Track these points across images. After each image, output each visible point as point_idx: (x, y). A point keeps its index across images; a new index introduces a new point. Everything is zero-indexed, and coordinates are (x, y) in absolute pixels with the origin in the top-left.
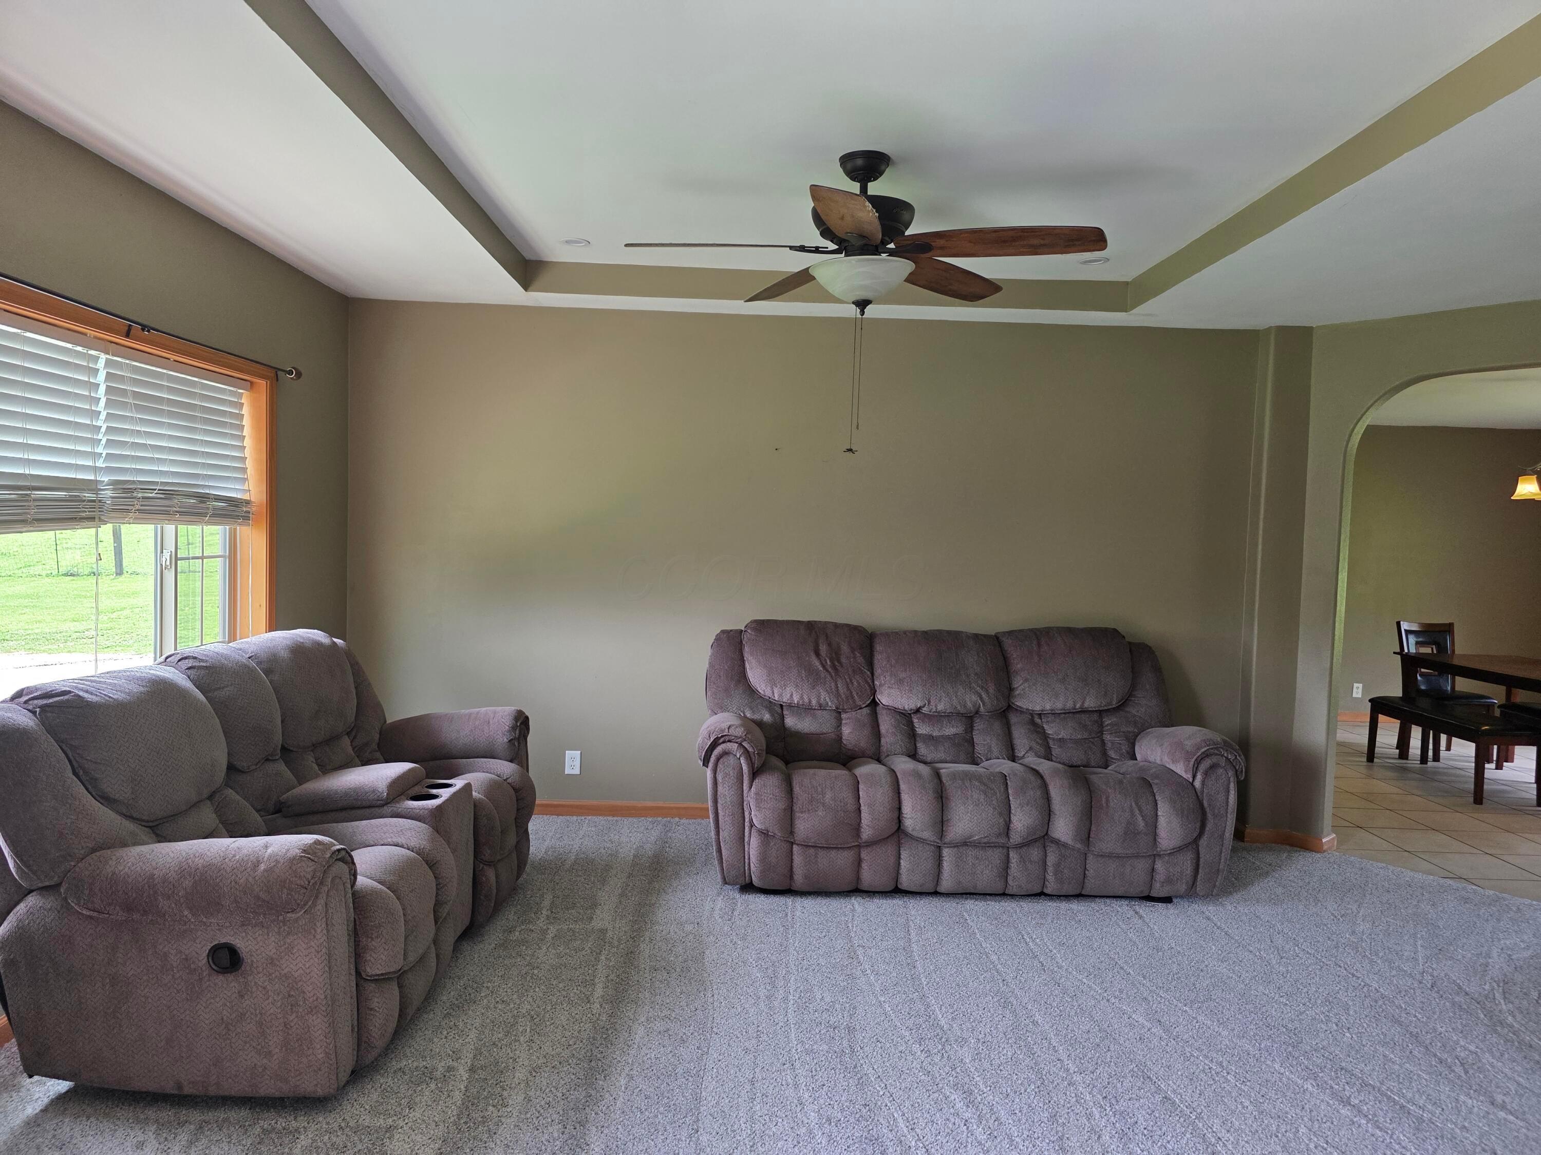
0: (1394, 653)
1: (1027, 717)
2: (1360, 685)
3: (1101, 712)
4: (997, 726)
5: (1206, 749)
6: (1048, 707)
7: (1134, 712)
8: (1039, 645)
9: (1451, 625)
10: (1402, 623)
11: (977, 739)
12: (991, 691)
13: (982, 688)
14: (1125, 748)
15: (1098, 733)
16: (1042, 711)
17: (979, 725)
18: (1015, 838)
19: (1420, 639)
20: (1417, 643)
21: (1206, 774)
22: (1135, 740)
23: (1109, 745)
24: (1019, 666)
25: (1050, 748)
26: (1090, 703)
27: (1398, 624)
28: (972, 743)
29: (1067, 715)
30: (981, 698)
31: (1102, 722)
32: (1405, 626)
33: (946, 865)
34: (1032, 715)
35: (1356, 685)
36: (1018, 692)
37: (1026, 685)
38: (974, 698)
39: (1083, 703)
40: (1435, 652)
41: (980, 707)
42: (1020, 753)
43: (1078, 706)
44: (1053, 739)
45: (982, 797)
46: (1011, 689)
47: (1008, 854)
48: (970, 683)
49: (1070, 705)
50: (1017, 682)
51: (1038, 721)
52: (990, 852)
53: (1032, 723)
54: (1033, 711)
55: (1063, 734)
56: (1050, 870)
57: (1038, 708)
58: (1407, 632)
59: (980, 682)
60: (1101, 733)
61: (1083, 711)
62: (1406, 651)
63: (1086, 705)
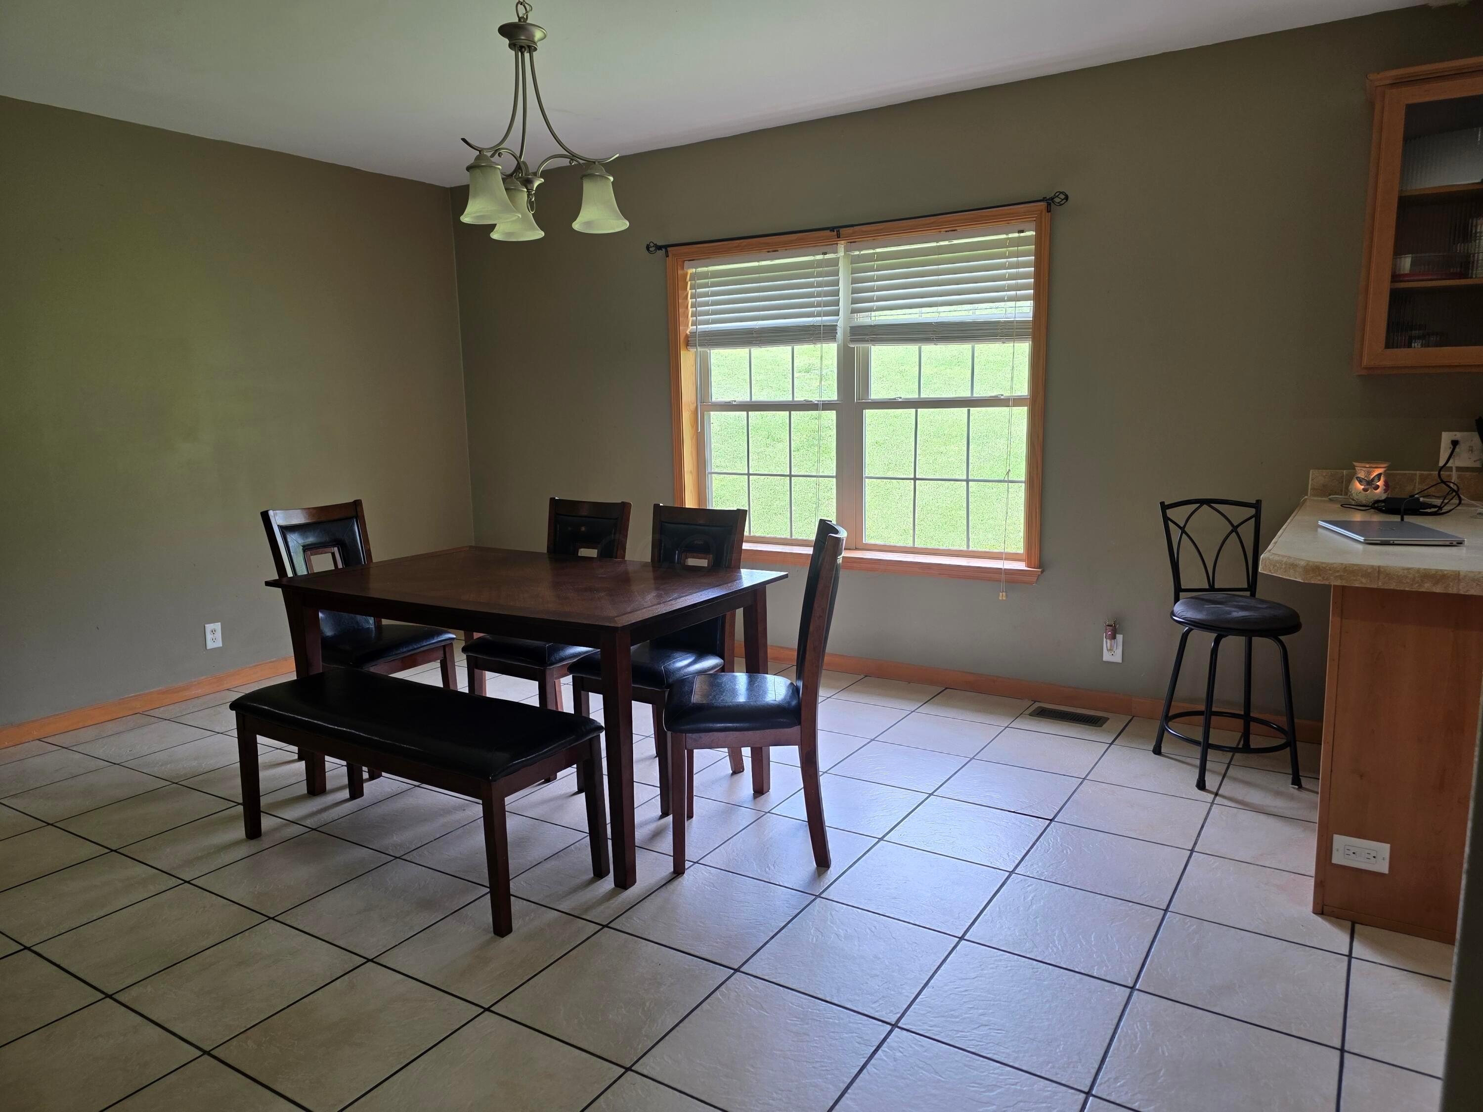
0: (268, 584)
2: (218, 626)
9: (357, 505)
10: (271, 513)
19: (311, 540)
20: (306, 548)
27: (265, 516)
32: (278, 519)
35: (209, 627)
40: (340, 566)
58: (285, 529)
62: (290, 574)
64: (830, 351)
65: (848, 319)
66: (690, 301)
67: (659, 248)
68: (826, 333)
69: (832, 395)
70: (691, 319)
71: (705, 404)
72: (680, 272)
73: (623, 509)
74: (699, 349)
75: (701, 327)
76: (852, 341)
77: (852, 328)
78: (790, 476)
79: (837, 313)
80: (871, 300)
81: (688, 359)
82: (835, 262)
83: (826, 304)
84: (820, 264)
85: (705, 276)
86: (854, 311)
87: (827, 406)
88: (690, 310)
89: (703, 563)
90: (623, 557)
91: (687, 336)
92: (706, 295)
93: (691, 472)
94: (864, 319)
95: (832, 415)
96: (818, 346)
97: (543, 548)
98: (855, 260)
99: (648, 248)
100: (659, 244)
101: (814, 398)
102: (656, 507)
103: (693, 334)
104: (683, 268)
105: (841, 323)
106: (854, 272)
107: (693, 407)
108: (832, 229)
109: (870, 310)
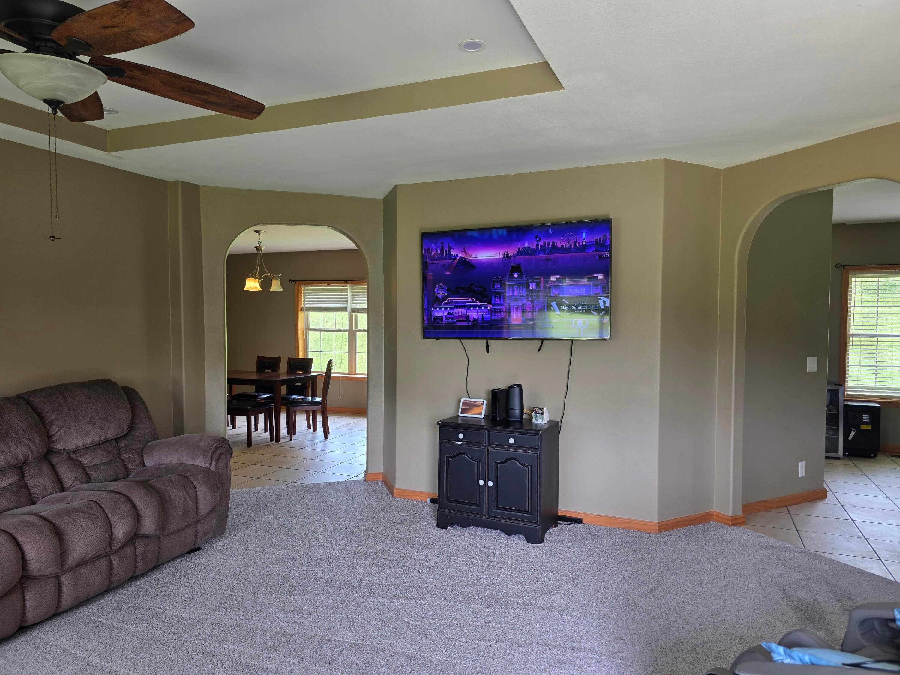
1: (65, 455)
3: (117, 440)
4: (45, 468)
5: (216, 445)
6: (81, 444)
7: (137, 434)
8: (65, 399)
11: (30, 482)
12: (37, 441)
13: (30, 440)
14: (138, 460)
15: (118, 454)
16: (76, 448)
17: (29, 471)
18: (117, 545)
21: (218, 460)
22: (142, 453)
23: (127, 461)
24: (52, 417)
25: (88, 474)
26: (111, 434)
28: (27, 487)
29: (95, 447)
30: (30, 448)
31: (119, 446)
33: (65, 588)
34: (68, 453)
36: (55, 438)
37: (62, 431)
38: (25, 450)
39: (106, 435)
41: (29, 456)
42: (68, 483)
43: (103, 438)
44: (89, 467)
45: (89, 522)
46: (50, 437)
47: (110, 559)
48: (20, 439)
49: (97, 438)
50: (54, 430)
51: (73, 456)
52: (98, 563)
53: (71, 459)
54: (69, 450)
55: (96, 461)
56: (139, 560)
57: (72, 447)
59: (27, 436)
60: (119, 453)
61: (107, 441)
63: (108, 437)
64: (346, 315)
65: (351, 306)
66: (303, 297)
67: (293, 281)
68: (345, 309)
69: (347, 328)
70: (303, 303)
71: (307, 329)
72: (299, 288)
73: (279, 359)
74: (305, 312)
75: (306, 306)
76: (352, 312)
77: (352, 308)
78: (334, 352)
79: (348, 304)
80: (357, 301)
81: (301, 315)
82: (347, 289)
83: (344, 301)
84: (342, 289)
85: (308, 290)
86: (352, 304)
87: (345, 331)
88: (303, 300)
89: (302, 372)
90: (279, 371)
91: (301, 308)
92: (308, 296)
93: (302, 351)
94: (355, 306)
95: (347, 333)
96: (342, 313)
97: (255, 370)
98: (352, 289)
99: (289, 281)
100: (293, 280)
101: (341, 328)
102: (289, 358)
103: (303, 307)
104: (300, 287)
105: (349, 306)
106: (352, 292)
107: (303, 330)
108: (345, 281)
109: (357, 304)
